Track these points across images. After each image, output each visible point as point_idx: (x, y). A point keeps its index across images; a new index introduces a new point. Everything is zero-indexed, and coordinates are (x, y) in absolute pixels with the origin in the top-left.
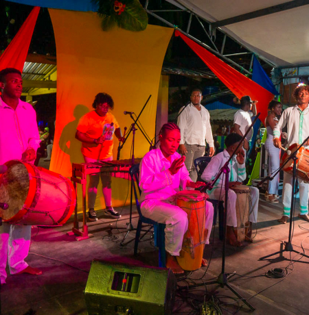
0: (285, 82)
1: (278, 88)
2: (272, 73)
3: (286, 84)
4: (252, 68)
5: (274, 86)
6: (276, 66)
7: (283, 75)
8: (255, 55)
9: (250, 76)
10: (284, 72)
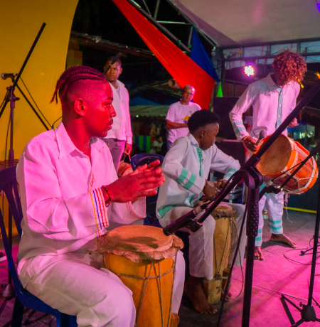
0: (228, 66)
1: (219, 73)
2: (213, 53)
3: (228, 68)
4: (191, 43)
5: (214, 70)
6: (218, 45)
7: (225, 57)
8: (194, 28)
9: (188, 54)
10: (227, 53)
